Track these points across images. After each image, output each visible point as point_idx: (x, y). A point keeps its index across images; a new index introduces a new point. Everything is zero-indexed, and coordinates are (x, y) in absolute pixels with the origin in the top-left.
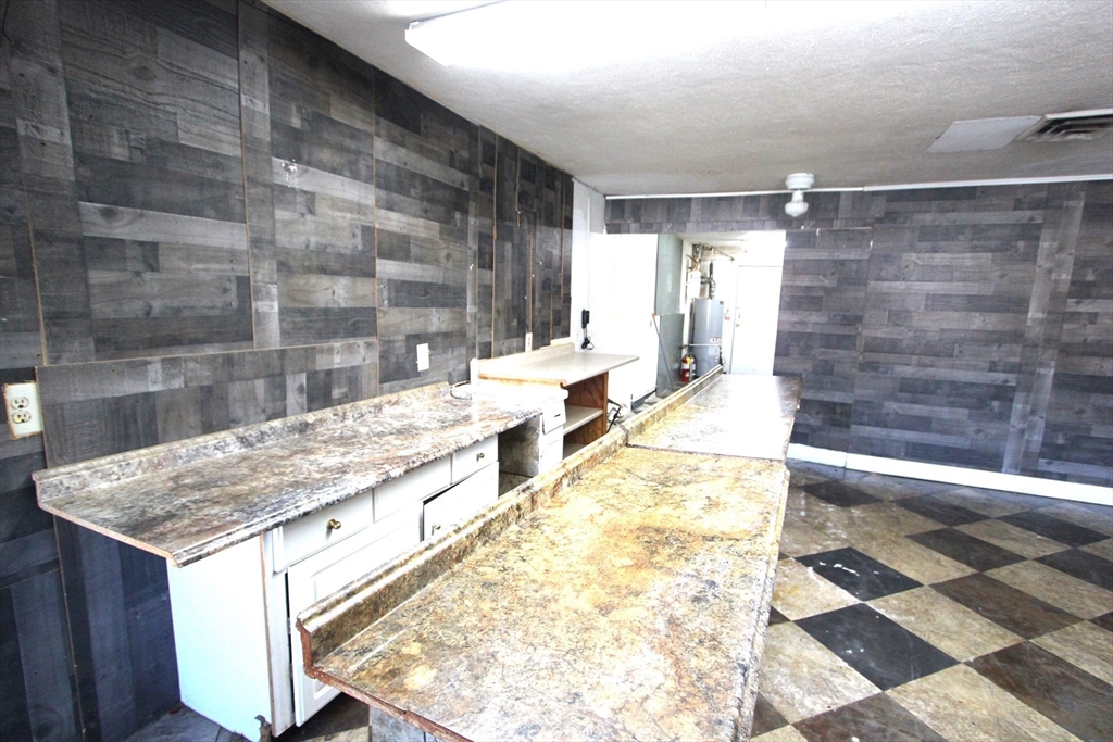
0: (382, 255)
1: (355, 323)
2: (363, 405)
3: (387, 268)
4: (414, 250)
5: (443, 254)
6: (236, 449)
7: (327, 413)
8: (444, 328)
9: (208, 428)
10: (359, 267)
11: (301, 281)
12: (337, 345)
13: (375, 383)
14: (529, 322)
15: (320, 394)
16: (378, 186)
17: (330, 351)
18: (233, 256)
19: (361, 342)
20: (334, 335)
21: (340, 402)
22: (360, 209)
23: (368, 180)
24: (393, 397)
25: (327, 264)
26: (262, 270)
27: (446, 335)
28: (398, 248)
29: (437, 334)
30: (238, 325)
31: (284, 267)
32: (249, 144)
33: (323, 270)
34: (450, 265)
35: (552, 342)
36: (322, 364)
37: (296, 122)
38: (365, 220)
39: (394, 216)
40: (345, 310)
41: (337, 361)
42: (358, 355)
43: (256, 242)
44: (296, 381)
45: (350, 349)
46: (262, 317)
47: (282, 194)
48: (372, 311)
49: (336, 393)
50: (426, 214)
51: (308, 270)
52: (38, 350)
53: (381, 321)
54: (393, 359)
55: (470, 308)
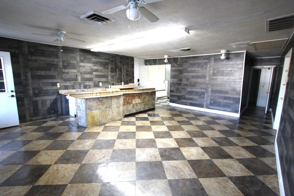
0: (94, 72)
1: (90, 80)
2: (91, 89)
3: (94, 73)
4: (99, 71)
5: (104, 71)
6: (75, 91)
7: (86, 89)
8: (104, 81)
9: (73, 89)
10: (91, 73)
11: (83, 75)
12: (87, 82)
13: (93, 87)
14: (123, 80)
15: (85, 87)
16: (93, 64)
17: (86, 83)
18: (75, 73)
19: (91, 82)
20: (87, 81)
21: (88, 88)
22: (90, 67)
23: (92, 63)
24: (95, 89)
25: (86, 73)
26: (79, 74)
27: (105, 82)
28: (96, 71)
29: (103, 82)
30: (76, 79)
31: (81, 73)
32: (77, 62)
33: (86, 74)
34: (105, 72)
35: (129, 84)
36: (85, 84)
37: (82, 59)
38: (91, 68)
39: (95, 67)
40: (89, 78)
41: (87, 84)
42: (91, 83)
43: (78, 71)
44: (82, 86)
45: (89, 83)
46: (79, 79)
47: (81, 66)
48: (92, 78)
49: (87, 87)
50: (101, 66)
51: (84, 74)
52: (59, 81)
53: (94, 79)
54: (96, 84)
55: (109, 78)
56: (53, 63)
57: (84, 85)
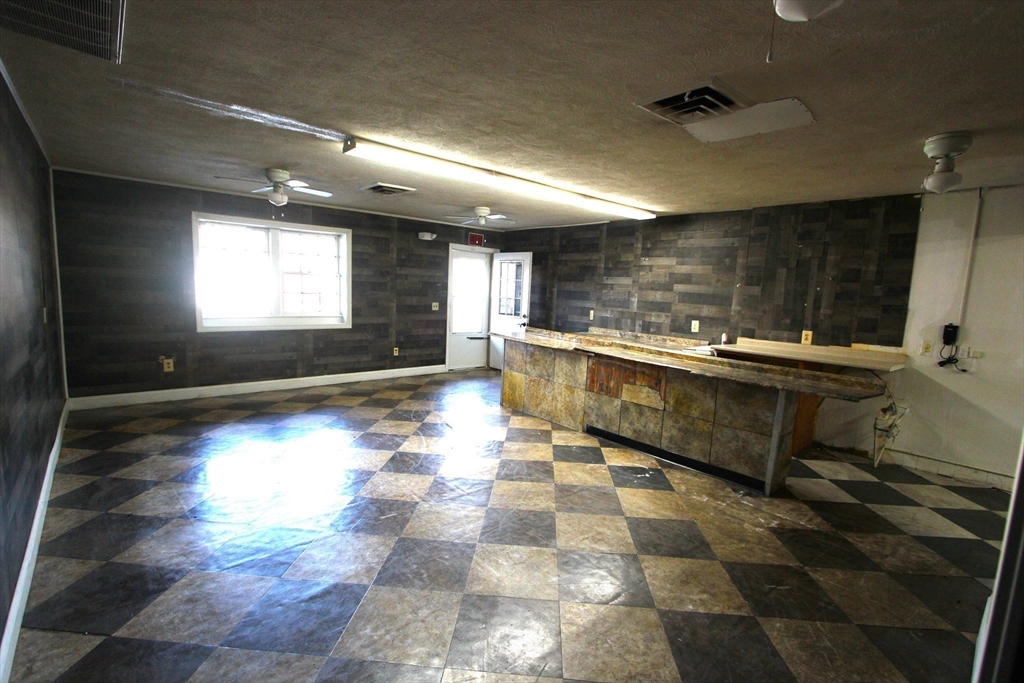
0: (676, 283)
1: (662, 307)
2: (659, 337)
3: (678, 287)
4: (693, 279)
5: (714, 280)
6: (619, 335)
7: (645, 335)
8: (711, 315)
9: (616, 329)
10: (667, 287)
11: (644, 292)
12: (653, 314)
13: (668, 331)
14: (809, 321)
15: (647, 328)
16: (678, 257)
17: (651, 315)
18: (628, 286)
19: (663, 314)
20: (654, 310)
21: (653, 333)
22: (669, 267)
23: (674, 256)
24: (673, 338)
25: (653, 287)
26: (634, 290)
27: (712, 319)
28: (686, 279)
29: (706, 318)
30: (626, 303)
31: (641, 289)
32: (636, 257)
33: (652, 289)
34: (719, 284)
35: (853, 345)
36: (647, 319)
37: (649, 245)
38: (671, 271)
39: (684, 267)
40: (659, 303)
41: (653, 319)
42: (664, 319)
43: (633, 282)
44: (639, 322)
45: (658, 316)
46: (633, 302)
47: (642, 267)
48: (670, 304)
49: (652, 330)
50: (703, 263)
51: (648, 289)
52: (594, 305)
53: (674, 308)
54: (678, 324)
55: (735, 307)
56: (588, 264)
57: (644, 322)
